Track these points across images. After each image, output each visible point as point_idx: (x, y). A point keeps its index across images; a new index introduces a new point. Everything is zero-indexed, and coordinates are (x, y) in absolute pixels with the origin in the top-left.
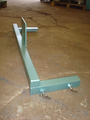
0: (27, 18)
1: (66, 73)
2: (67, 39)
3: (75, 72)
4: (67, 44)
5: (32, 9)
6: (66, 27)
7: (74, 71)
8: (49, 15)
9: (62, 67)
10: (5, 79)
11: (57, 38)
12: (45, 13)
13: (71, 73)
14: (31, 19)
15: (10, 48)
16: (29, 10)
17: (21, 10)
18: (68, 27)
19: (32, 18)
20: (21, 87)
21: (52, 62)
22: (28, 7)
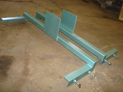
2: (81, 22)
4: (85, 26)
7: (106, 46)
18: (71, 10)
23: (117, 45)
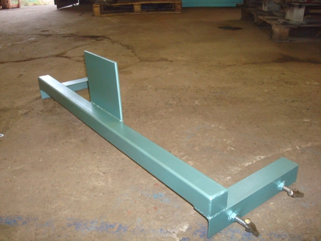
0: (52, 56)
1: (247, 164)
2: (189, 87)
3: (262, 157)
4: (197, 98)
5: (51, 33)
6: (166, 60)
7: (259, 155)
8: (105, 38)
9: (225, 153)
10: (112, 226)
11: (163, 89)
12: (91, 34)
13: (258, 162)
14: (66, 57)
15: (66, 142)
16: (44, 35)
17: (21, 40)
18: (170, 59)
19: (64, 53)
20: (168, 232)
21: (196, 148)
22: (36, 29)
23: (310, 144)
